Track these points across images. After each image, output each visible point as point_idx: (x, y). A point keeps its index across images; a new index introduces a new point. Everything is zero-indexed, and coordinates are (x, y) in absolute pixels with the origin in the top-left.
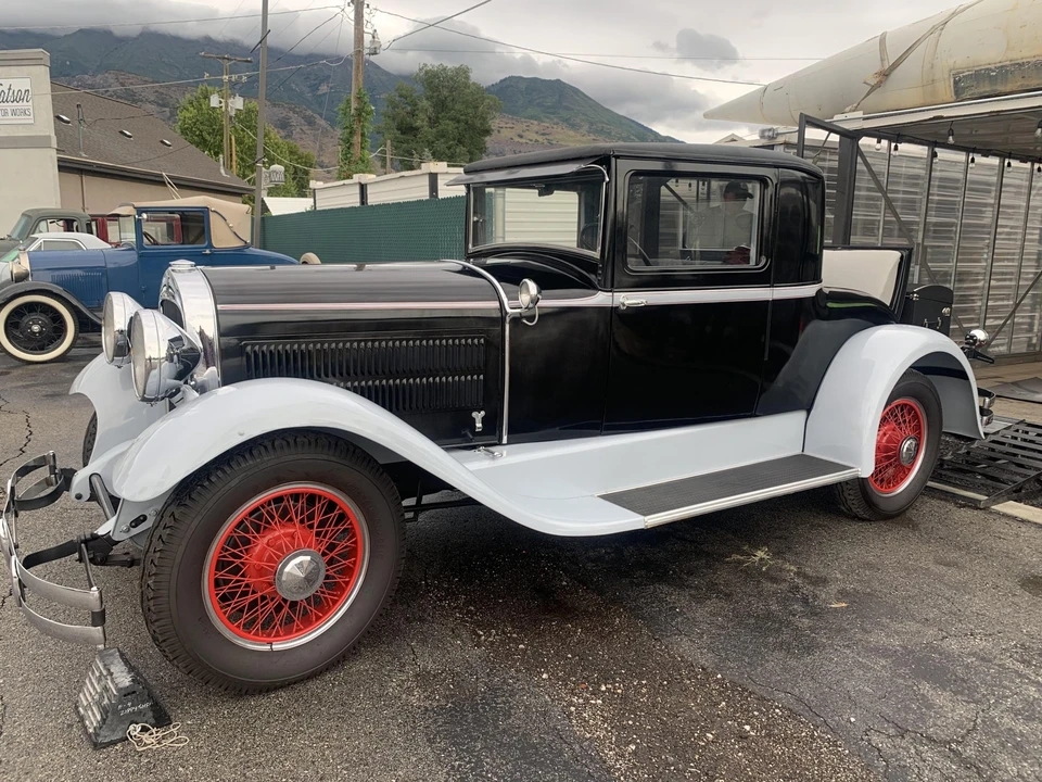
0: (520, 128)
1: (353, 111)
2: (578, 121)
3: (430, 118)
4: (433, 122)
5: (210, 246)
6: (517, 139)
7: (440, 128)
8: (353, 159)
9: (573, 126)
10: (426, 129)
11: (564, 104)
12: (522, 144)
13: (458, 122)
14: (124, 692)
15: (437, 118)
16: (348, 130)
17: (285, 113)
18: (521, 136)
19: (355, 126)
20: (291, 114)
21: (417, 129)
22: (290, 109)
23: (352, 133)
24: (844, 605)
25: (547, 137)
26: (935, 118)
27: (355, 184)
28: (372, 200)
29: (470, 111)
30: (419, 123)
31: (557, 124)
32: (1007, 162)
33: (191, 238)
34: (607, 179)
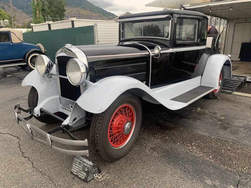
0: (71, 9)
1: (35, 4)
2: (86, 8)
3: (48, 7)
4: (49, 8)
5: (12, 42)
6: (71, 13)
7: (51, 9)
8: (37, 17)
9: (85, 9)
10: (47, 9)
11: (82, 3)
12: (72, 14)
13: (56, 8)
14: (92, 166)
15: (50, 6)
16: (35, 9)
17: (3, 5)
18: (72, 12)
19: (37, 8)
20: (5, 5)
21: (45, 10)
22: (4, 4)
23: (36, 10)
24: (224, 118)
25: (79, 12)
26: (207, 6)
27: (47, 24)
28: (52, 28)
29: (59, 5)
30: (45, 8)
31: (81, 9)
32: (212, 17)
33: (3, 40)
34: (172, 19)
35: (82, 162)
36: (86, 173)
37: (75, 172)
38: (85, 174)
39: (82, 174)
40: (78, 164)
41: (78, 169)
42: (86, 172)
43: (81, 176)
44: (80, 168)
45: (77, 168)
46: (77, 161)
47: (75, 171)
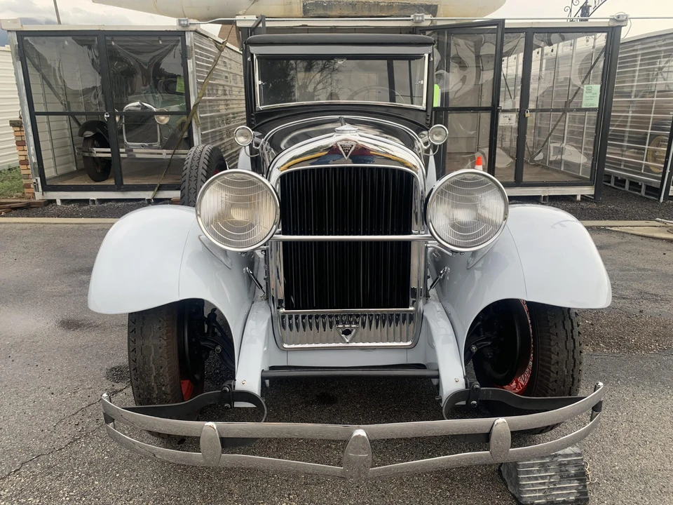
26: (303, 26)
35: (547, 460)
36: (578, 480)
37: (540, 498)
38: (576, 484)
39: (565, 488)
40: (539, 471)
41: (544, 484)
42: (575, 475)
43: (562, 495)
44: (551, 476)
45: (540, 483)
46: (533, 465)
47: (537, 495)
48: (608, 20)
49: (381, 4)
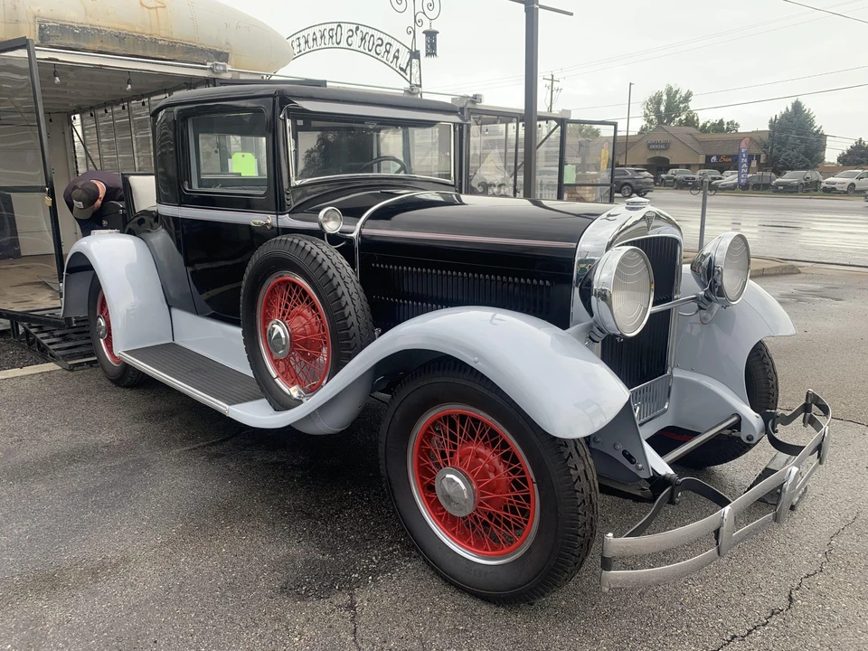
48: (403, 92)
49: (160, 42)
